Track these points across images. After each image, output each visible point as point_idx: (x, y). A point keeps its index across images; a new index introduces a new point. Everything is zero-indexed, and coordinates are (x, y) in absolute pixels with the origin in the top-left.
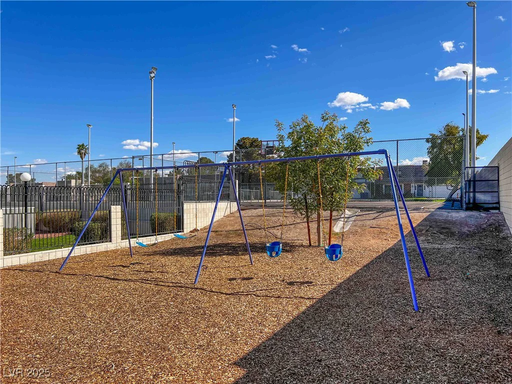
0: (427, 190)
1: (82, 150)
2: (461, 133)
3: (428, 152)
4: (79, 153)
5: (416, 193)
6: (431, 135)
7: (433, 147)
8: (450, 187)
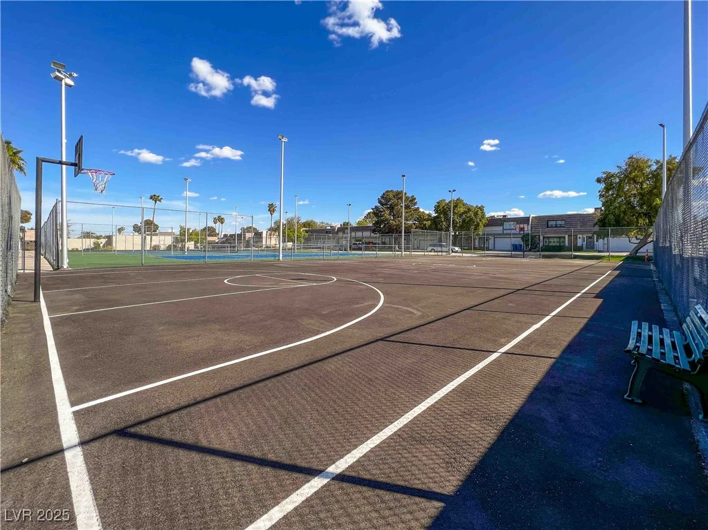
0: (600, 243)
1: (271, 209)
2: (654, 167)
3: (600, 195)
4: (269, 210)
5: (584, 246)
6: (604, 173)
7: (607, 189)
8: (634, 240)
